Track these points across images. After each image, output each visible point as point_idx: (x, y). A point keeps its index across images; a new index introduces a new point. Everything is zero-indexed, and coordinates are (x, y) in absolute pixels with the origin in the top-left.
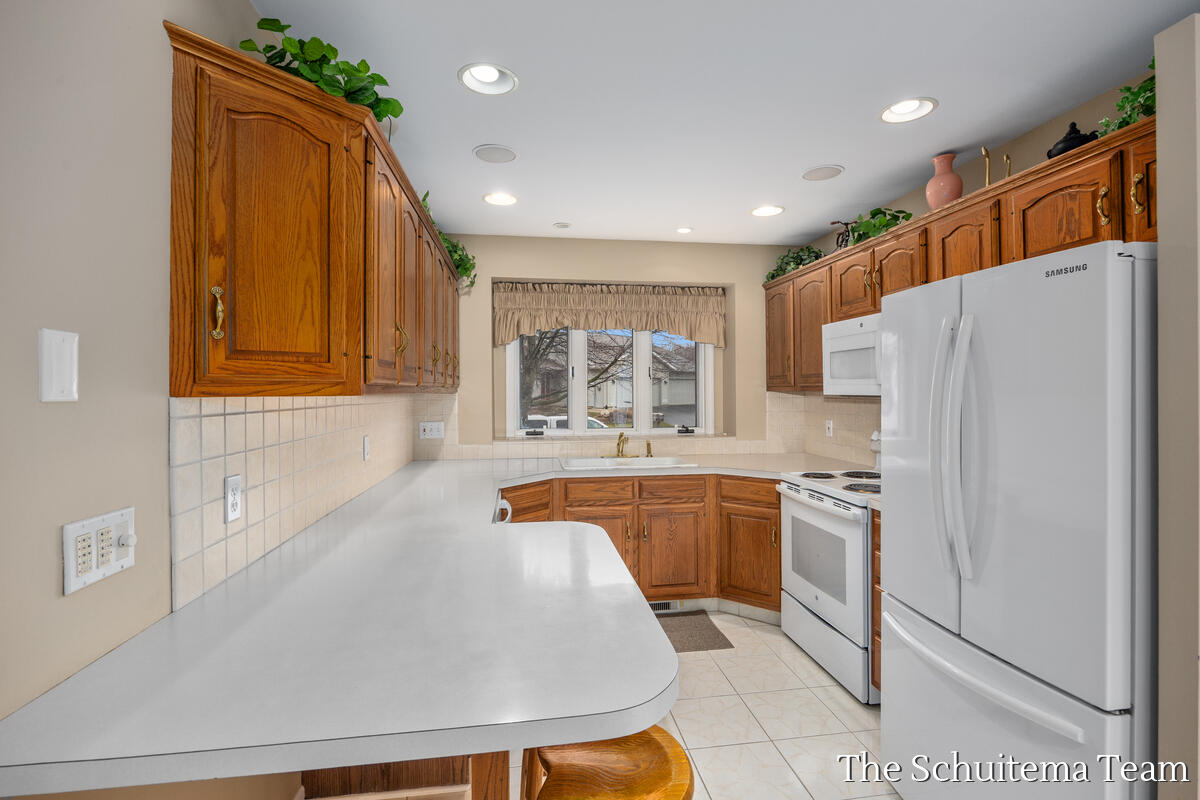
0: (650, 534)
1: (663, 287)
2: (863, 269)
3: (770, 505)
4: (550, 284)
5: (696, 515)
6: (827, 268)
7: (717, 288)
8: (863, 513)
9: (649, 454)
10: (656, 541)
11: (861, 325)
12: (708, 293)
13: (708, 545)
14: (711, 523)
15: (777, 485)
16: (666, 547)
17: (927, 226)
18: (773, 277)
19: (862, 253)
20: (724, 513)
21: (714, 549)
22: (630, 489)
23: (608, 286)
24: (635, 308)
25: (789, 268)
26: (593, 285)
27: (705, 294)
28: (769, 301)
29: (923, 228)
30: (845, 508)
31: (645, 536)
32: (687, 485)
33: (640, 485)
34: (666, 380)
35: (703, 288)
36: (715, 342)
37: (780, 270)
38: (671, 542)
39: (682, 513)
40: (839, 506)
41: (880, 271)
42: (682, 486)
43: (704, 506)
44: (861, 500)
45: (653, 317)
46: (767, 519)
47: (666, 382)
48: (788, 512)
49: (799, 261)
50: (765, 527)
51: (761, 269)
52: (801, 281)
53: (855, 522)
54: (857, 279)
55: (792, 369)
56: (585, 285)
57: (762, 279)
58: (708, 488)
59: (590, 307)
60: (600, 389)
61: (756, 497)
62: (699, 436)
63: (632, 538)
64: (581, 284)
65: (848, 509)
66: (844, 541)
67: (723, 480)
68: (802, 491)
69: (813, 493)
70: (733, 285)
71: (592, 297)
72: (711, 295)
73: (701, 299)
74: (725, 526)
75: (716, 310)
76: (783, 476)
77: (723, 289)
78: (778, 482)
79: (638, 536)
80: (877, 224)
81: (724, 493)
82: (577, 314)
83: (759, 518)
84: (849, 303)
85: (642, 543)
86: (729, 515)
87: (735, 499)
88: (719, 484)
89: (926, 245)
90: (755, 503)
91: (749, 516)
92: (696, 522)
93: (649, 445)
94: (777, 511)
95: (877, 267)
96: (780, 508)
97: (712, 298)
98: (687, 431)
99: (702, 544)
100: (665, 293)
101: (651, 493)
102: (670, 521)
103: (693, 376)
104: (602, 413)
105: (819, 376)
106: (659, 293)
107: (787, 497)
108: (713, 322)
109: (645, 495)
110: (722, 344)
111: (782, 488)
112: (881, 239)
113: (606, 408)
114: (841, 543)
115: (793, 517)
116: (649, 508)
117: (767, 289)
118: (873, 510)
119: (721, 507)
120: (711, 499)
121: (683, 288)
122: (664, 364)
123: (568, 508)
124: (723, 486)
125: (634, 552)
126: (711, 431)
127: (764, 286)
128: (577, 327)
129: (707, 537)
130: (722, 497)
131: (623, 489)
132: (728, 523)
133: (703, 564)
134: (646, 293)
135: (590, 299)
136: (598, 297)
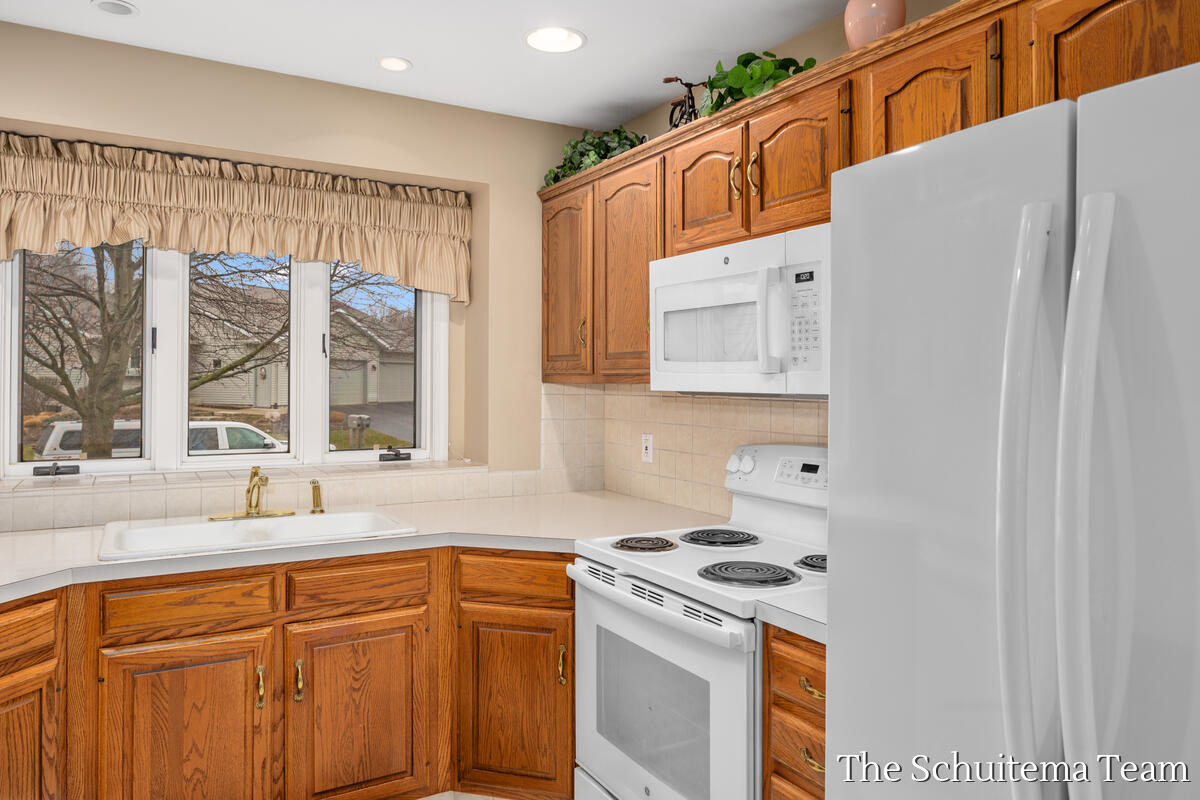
0: (310, 684)
1: (354, 180)
2: (728, 159)
3: (552, 604)
4: (98, 146)
5: (410, 631)
6: (657, 159)
7: (457, 193)
8: (748, 632)
9: (317, 507)
10: (324, 696)
11: (726, 261)
12: (440, 200)
13: (434, 689)
14: (440, 645)
15: (569, 565)
16: (347, 707)
17: (853, 76)
18: (556, 179)
19: (725, 131)
20: (467, 623)
21: (445, 696)
22: (265, 592)
23: (235, 164)
24: (294, 213)
25: (587, 161)
26: (200, 158)
27: (434, 201)
28: (549, 221)
29: (845, 80)
30: (709, 618)
31: (299, 692)
32: (394, 573)
33: (289, 582)
34: (375, 363)
35: (430, 190)
36: (453, 293)
37: (571, 165)
38: (356, 696)
39: (382, 632)
40: (695, 613)
41: (760, 161)
42: (382, 575)
43: (427, 611)
44: (744, 605)
45: (330, 236)
46: (549, 630)
47: (374, 367)
48: (589, 619)
49: (604, 152)
50: (545, 647)
51: (535, 163)
52: (608, 185)
53: (732, 649)
54: (715, 179)
55: (589, 343)
56: (182, 156)
57: (536, 182)
58: (434, 576)
59: (193, 203)
60: (264, 377)
61: (528, 590)
62: (421, 466)
63: (268, 699)
64: (173, 155)
65: (717, 622)
66: (707, 684)
67: (463, 558)
68: (618, 580)
69: (642, 586)
70: (487, 186)
71: (200, 183)
72: (445, 204)
73: (427, 210)
74: (469, 648)
75: (454, 232)
76: (580, 546)
77: (468, 196)
78: (570, 558)
79: (283, 693)
80: (757, 74)
81: (467, 583)
82: (163, 217)
83: (536, 629)
84: (697, 223)
85: (291, 705)
86: (475, 626)
87: (488, 595)
88: (456, 565)
89: (850, 111)
90: (526, 600)
91: (513, 627)
92: (411, 646)
93: (316, 489)
94: (568, 614)
95: (753, 155)
96: (572, 608)
97: (446, 211)
98: (398, 457)
99: (422, 687)
100: (355, 191)
101: (313, 597)
102: (355, 651)
103: (412, 358)
104: (267, 416)
105: (642, 356)
106: (344, 190)
107: (586, 589)
108: (448, 255)
109: (299, 601)
110: (464, 296)
111: (577, 570)
112: (763, 103)
113: (276, 406)
114: (700, 690)
115: (599, 628)
116: (311, 628)
117: (545, 200)
118: (766, 625)
119: (460, 610)
120: (440, 597)
121: (392, 187)
122: (371, 339)
123: (105, 651)
124: (465, 570)
125: (274, 728)
126: (442, 454)
127: (540, 194)
128: (163, 241)
129: (432, 675)
130: (464, 591)
131: (249, 594)
132: (473, 644)
133: (421, 726)
134: (317, 186)
135: (193, 187)
136: (211, 186)
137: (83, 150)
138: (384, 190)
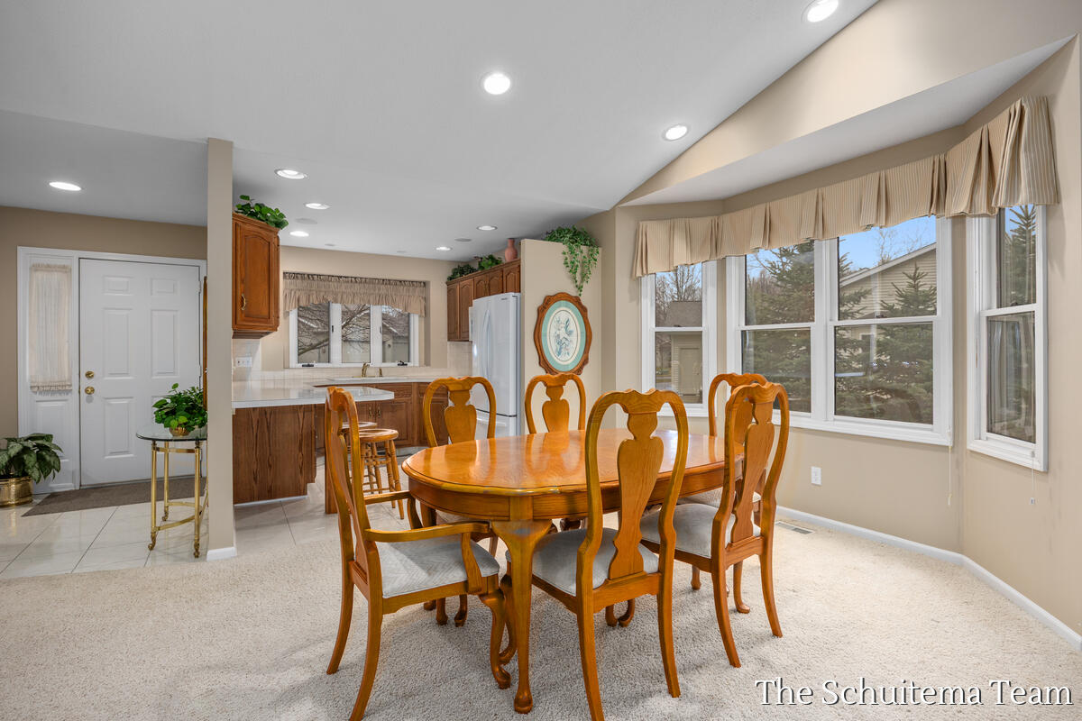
0: (382, 413)
2: (484, 283)
7: (421, 282)
9: (381, 375)
12: (415, 285)
14: (415, 408)
18: (451, 279)
19: (484, 275)
24: (372, 292)
25: (457, 276)
26: (346, 278)
27: (413, 286)
28: (449, 292)
31: (379, 415)
32: (402, 388)
35: (412, 282)
36: (420, 312)
37: (454, 276)
39: (399, 403)
43: (411, 399)
45: (382, 297)
54: (482, 287)
55: (458, 329)
56: (341, 277)
57: (445, 280)
58: (413, 389)
59: (344, 290)
62: (410, 367)
64: (338, 277)
67: (421, 385)
70: (430, 281)
71: (346, 285)
72: (417, 286)
73: (411, 288)
75: (420, 295)
77: (424, 284)
81: (422, 392)
82: (336, 294)
88: (419, 387)
93: (380, 370)
97: (418, 288)
98: (404, 364)
100: (390, 284)
106: (386, 284)
108: (418, 302)
110: (423, 314)
117: (448, 285)
119: (420, 399)
122: (389, 329)
124: (421, 388)
126: (417, 365)
127: (447, 283)
128: (336, 302)
129: (413, 415)
130: (420, 394)
133: (410, 429)
134: (378, 283)
135: (344, 285)
136: (349, 284)
137: (315, 277)
138: (398, 283)
